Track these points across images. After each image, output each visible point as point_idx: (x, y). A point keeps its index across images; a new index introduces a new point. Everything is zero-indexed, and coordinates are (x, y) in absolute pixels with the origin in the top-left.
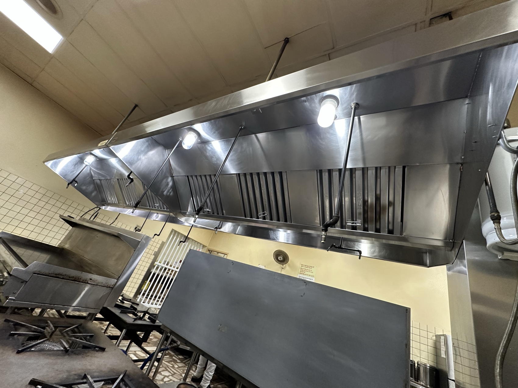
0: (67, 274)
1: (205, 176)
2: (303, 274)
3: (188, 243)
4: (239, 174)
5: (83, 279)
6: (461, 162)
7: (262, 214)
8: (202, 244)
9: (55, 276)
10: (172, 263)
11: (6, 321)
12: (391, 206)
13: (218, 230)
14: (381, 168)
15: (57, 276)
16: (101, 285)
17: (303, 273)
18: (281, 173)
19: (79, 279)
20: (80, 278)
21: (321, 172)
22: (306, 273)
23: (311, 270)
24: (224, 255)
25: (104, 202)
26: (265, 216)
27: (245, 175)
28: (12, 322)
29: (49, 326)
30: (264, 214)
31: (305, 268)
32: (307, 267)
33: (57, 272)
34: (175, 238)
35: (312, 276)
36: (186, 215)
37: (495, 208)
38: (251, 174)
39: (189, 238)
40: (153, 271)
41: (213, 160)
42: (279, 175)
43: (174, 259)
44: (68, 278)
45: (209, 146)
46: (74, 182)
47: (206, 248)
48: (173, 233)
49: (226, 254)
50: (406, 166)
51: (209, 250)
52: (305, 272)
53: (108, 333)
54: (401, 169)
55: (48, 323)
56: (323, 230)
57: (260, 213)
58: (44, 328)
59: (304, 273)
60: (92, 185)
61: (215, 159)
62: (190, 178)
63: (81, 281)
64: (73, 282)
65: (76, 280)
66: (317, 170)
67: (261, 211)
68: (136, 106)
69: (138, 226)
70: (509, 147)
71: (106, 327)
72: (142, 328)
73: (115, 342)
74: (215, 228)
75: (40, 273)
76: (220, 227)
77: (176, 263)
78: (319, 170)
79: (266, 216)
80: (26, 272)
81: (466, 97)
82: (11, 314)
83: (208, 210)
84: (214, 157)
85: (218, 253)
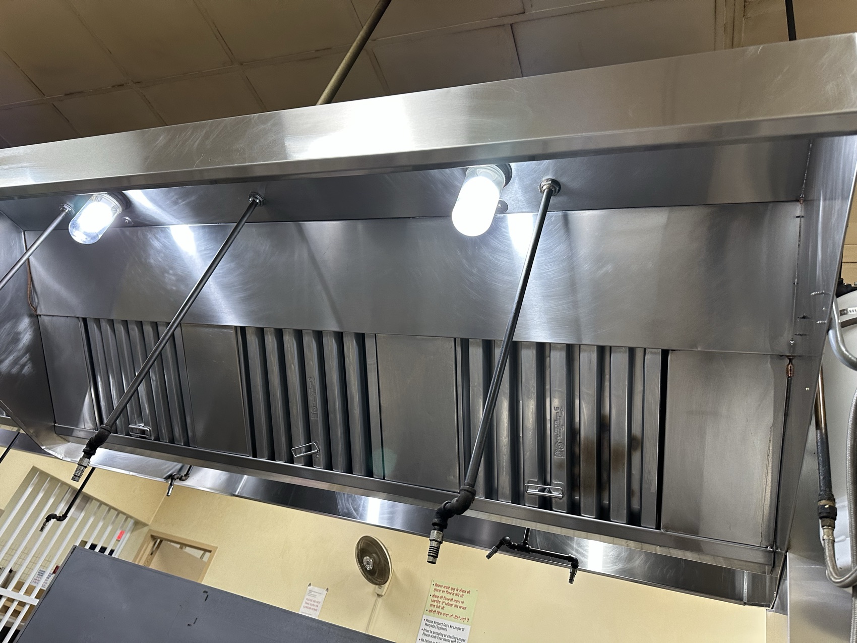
1: (140, 324)
2: (438, 613)
3: (83, 514)
4: (243, 329)
6: (788, 354)
7: (304, 450)
8: (131, 517)
10: (26, 574)
12: (636, 449)
13: (177, 483)
14: (613, 348)
17: (437, 610)
18: (361, 339)
21: (465, 344)
22: (448, 610)
23: (462, 603)
24: (203, 555)
26: (311, 456)
27: (261, 332)
30: (309, 448)
31: (444, 595)
32: (450, 591)
34: (41, 495)
35: (463, 619)
36: (71, 438)
37: (828, 490)
38: (279, 333)
39: (88, 499)
41: (167, 280)
42: (356, 341)
43: (33, 563)
45: (156, 238)
47: (145, 529)
48: (35, 479)
49: (210, 551)
50: (670, 352)
51: (154, 538)
52: (443, 608)
54: (659, 358)
56: (434, 524)
57: (300, 445)
59: (440, 610)
61: (173, 278)
62: (93, 327)
66: (455, 339)
67: (302, 441)
70: (845, 352)
74: (166, 478)
76: (183, 473)
77: (41, 573)
78: (462, 339)
79: (313, 456)
81: (798, 201)
83: (141, 426)
84: (171, 272)
85: (183, 545)
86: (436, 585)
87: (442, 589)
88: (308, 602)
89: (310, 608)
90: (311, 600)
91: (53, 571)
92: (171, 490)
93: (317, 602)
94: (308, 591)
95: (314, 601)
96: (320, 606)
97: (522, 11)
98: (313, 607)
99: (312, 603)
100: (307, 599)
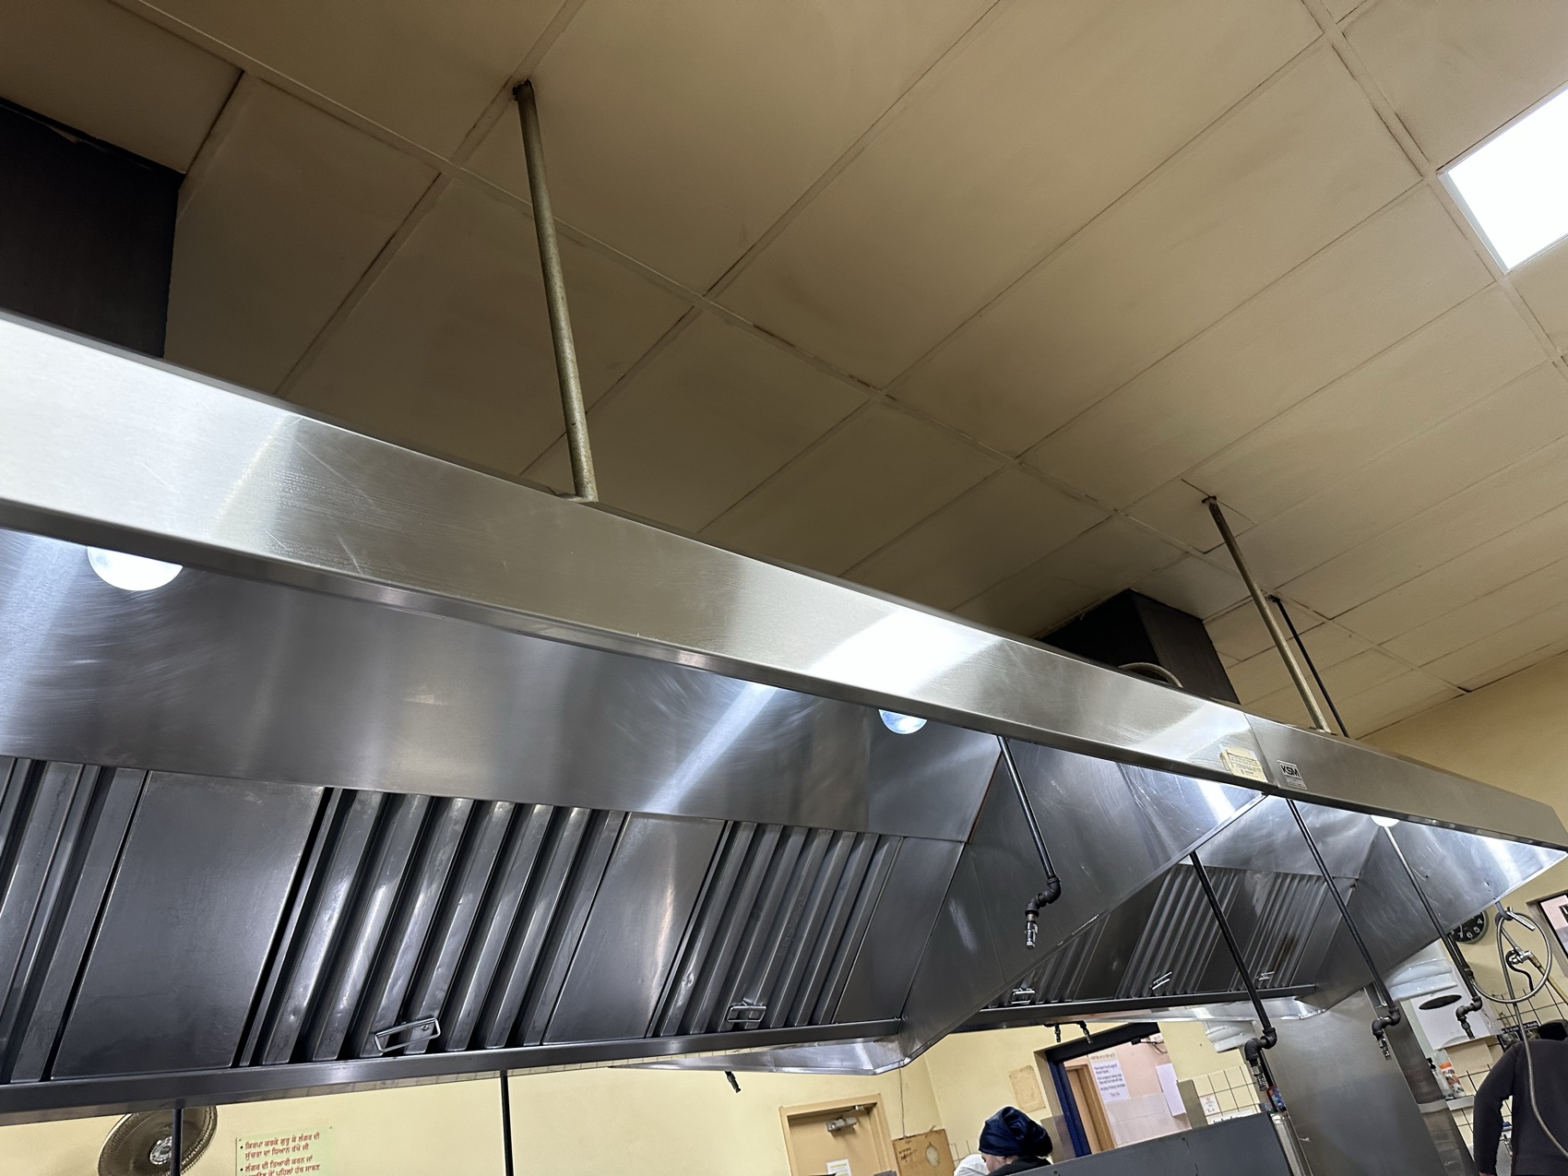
23: (309, 1159)
32: (279, 1147)
86: (248, 1145)
87: (263, 1148)
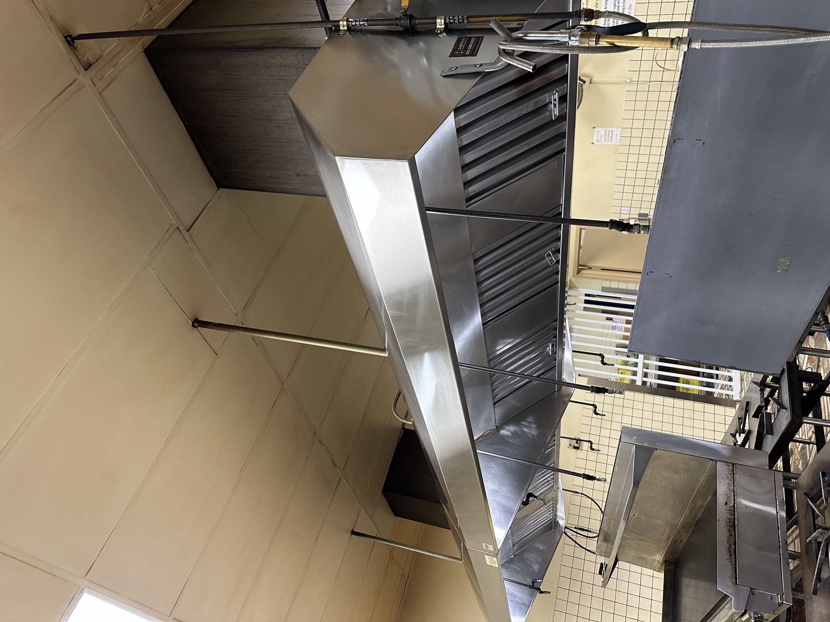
0: (726, 540)
5: (728, 515)
9: (733, 557)
11: (815, 593)
15: (733, 553)
16: (732, 485)
19: (730, 520)
20: (728, 521)
25: (553, 525)
26: (552, 253)
28: (816, 585)
29: (816, 539)
30: (549, 255)
33: (727, 556)
40: (652, 381)
44: (733, 537)
46: (535, 585)
53: (809, 436)
55: (810, 542)
58: (820, 543)
60: (524, 555)
63: (732, 517)
64: (738, 529)
65: (732, 525)
67: (544, 262)
68: (354, 533)
69: (570, 445)
71: (798, 444)
72: (794, 389)
73: (827, 429)
75: (734, 576)
80: (736, 595)
82: (803, 592)
85: (580, 247)
88: (607, 140)
89: (612, 137)
90: (605, 138)
91: (610, 321)
92: (571, 303)
93: (606, 132)
94: (598, 143)
95: (605, 135)
96: (608, 129)
97: (177, 230)
98: (610, 135)
99: (607, 136)
100: (605, 142)
